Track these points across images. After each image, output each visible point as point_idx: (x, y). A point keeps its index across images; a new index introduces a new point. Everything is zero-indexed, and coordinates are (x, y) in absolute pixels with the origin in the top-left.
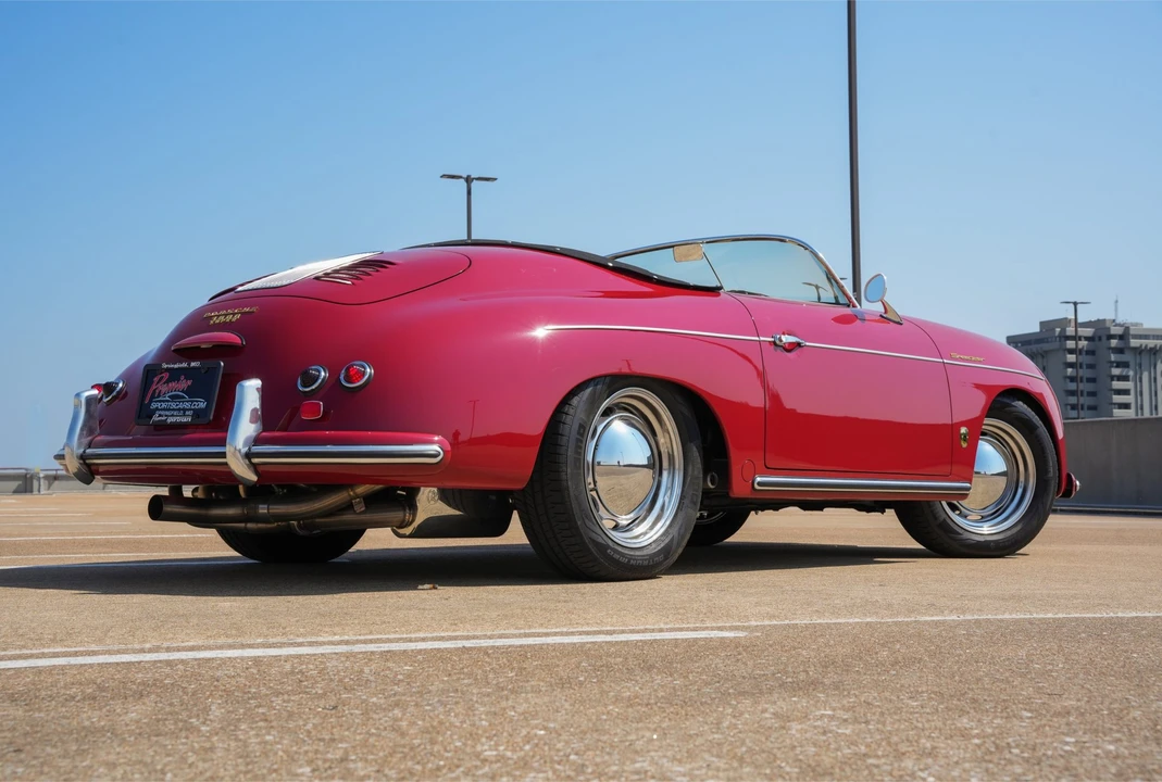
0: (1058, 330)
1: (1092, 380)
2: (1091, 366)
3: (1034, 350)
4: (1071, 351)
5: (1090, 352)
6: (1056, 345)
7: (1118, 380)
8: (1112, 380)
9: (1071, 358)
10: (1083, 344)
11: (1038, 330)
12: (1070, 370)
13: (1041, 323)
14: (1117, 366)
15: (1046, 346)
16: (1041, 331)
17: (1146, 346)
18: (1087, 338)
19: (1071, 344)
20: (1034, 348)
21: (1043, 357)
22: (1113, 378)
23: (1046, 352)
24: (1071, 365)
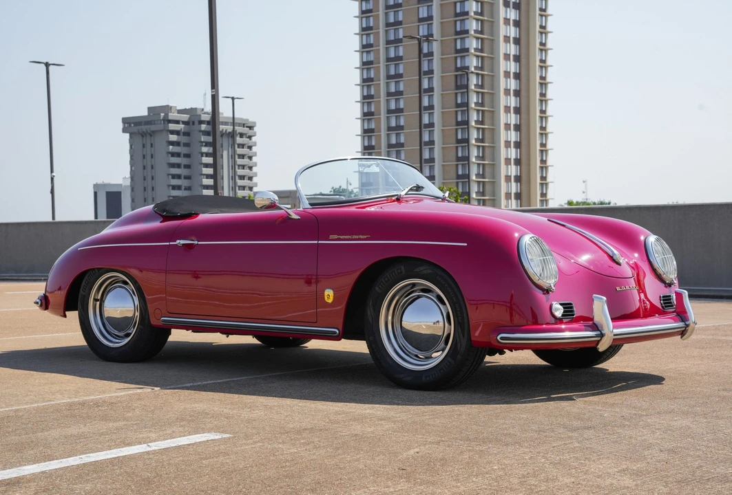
0: (162, 114)
1: (187, 156)
2: (187, 145)
3: (145, 130)
4: (173, 132)
5: (187, 134)
6: (160, 127)
7: (206, 156)
8: (202, 156)
9: (173, 138)
10: (180, 127)
11: (146, 114)
12: (171, 147)
13: (150, 109)
14: (206, 146)
15: (153, 128)
16: (149, 114)
17: (226, 130)
18: (184, 123)
19: (172, 127)
20: (144, 128)
21: (151, 136)
22: (202, 154)
23: (154, 132)
24: (172, 143)
